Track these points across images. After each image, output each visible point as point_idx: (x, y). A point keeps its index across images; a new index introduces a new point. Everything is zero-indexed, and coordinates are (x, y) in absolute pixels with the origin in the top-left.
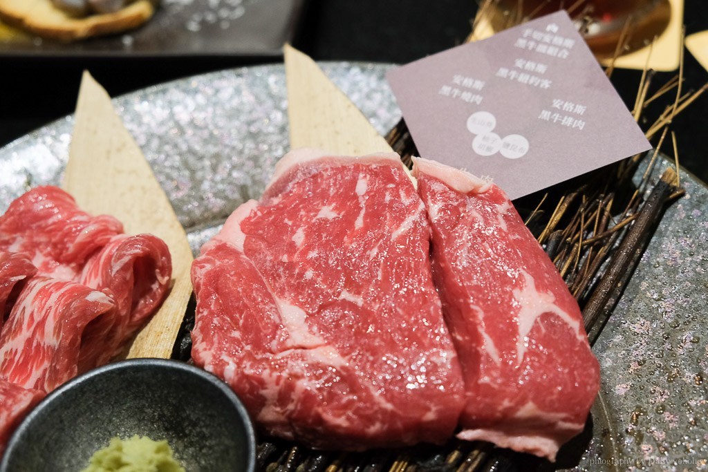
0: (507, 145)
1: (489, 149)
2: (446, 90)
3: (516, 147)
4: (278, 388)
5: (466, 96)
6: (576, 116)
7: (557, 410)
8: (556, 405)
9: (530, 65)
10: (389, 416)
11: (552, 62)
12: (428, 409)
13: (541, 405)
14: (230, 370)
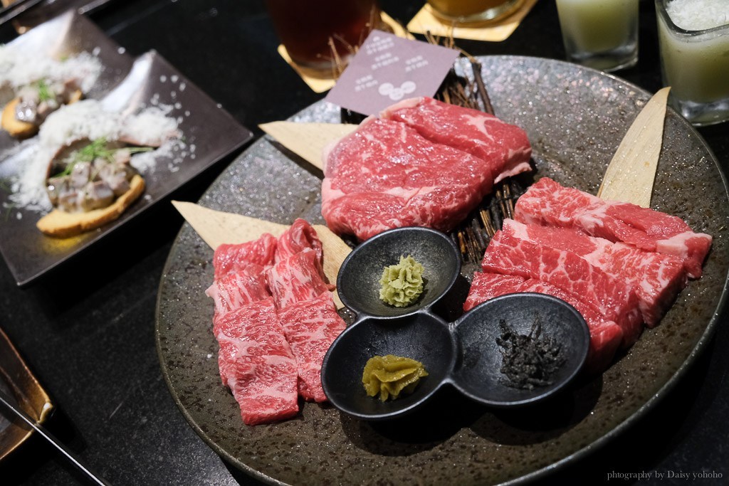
0: (405, 89)
1: (399, 95)
2: (358, 88)
3: (410, 87)
4: (419, 215)
5: (369, 85)
6: (421, 61)
7: (520, 147)
8: (518, 145)
9: (382, 57)
10: (469, 189)
11: (390, 50)
12: (480, 177)
13: (514, 148)
14: (396, 222)
